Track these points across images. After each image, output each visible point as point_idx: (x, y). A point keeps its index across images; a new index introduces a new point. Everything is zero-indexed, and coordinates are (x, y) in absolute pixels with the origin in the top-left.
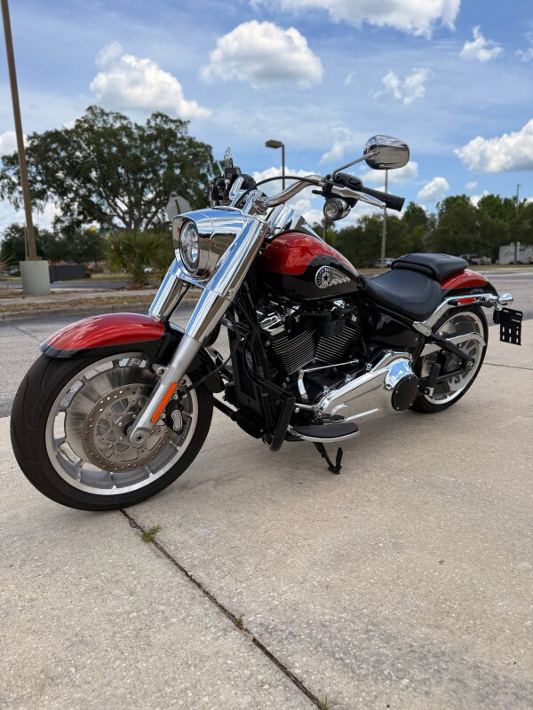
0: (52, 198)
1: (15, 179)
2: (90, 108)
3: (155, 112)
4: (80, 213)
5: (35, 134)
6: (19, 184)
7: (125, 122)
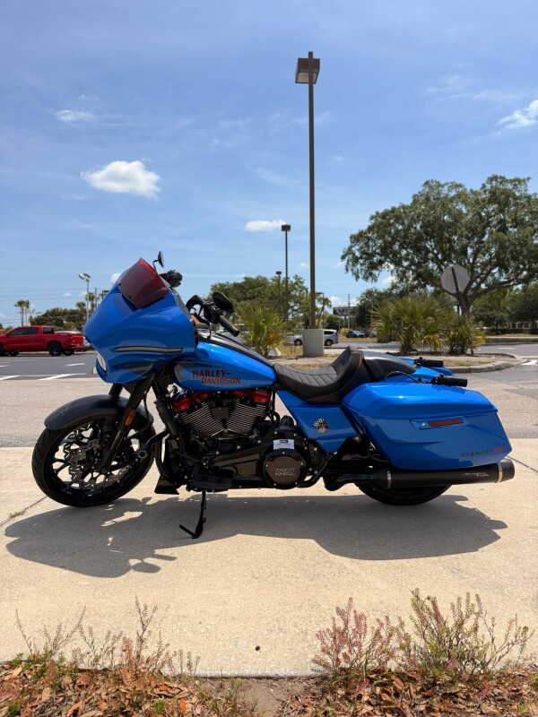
0: (389, 267)
1: (358, 254)
2: (427, 183)
3: (490, 176)
4: (414, 280)
5: (377, 213)
6: (361, 258)
7: (461, 189)
